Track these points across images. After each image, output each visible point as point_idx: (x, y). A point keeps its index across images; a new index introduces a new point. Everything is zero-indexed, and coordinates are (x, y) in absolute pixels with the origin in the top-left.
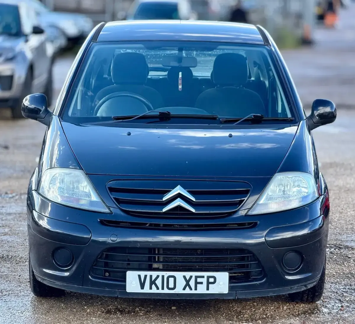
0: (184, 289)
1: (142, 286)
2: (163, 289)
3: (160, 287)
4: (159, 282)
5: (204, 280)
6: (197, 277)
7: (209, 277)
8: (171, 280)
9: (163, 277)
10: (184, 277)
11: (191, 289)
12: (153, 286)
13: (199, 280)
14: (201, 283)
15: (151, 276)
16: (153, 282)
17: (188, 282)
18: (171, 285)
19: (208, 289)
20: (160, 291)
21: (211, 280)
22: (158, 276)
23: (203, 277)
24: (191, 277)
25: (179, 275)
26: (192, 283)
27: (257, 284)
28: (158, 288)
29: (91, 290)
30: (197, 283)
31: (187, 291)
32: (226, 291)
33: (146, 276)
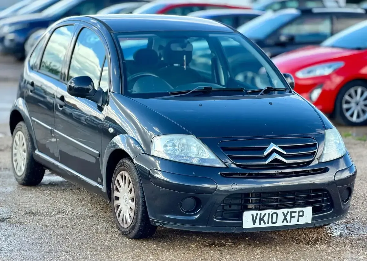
0: (283, 222)
1: (254, 223)
2: (268, 223)
3: (266, 222)
4: (266, 219)
5: (296, 214)
6: (291, 212)
7: (299, 212)
8: (274, 216)
9: (269, 214)
10: (283, 213)
11: (287, 222)
12: (262, 222)
13: (293, 214)
14: (294, 217)
15: (261, 214)
16: (262, 219)
17: (285, 216)
18: (274, 220)
19: (298, 221)
20: (267, 225)
21: (301, 214)
22: (265, 214)
23: (295, 212)
24: (288, 212)
25: (280, 212)
26: (288, 217)
27: (327, 214)
28: (265, 223)
29: (214, 229)
30: (291, 217)
31: (285, 224)
32: (310, 221)
33: (257, 214)
